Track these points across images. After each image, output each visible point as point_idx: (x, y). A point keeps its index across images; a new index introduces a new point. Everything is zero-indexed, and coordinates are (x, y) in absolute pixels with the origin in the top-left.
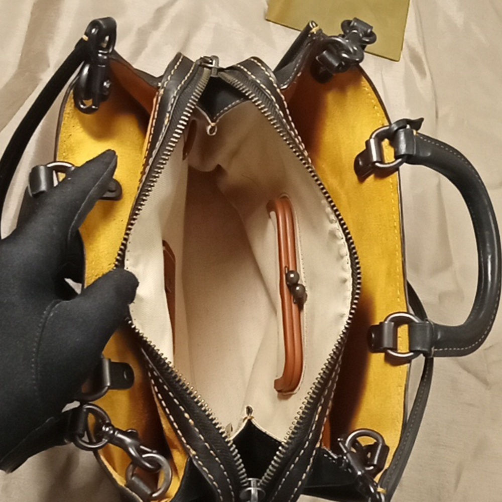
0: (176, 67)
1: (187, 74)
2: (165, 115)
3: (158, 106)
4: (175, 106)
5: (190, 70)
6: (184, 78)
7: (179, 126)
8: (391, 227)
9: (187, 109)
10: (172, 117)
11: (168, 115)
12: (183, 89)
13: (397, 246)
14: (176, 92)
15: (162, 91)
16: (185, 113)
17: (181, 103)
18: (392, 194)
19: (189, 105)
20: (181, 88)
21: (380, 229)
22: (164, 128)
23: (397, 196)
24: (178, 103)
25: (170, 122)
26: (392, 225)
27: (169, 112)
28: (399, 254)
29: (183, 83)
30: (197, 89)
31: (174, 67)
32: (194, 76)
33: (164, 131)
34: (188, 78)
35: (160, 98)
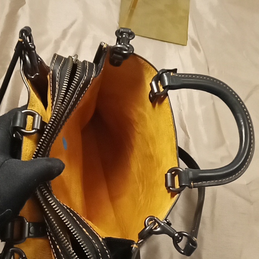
0: (55, 59)
1: (62, 61)
2: (56, 83)
3: (51, 80)
4: (60, 77)
5: (62, 60)
6: (61, 63)
7: (64, 87)
8: (170, 126)
9: (66, 77)
10: (59, 83)
11: (57, 83)
12: (62, 68)
13: (173, 134)
14: (58, 70)
15: (51, 72)
16: (65, 80)
17: (62, 75)
18: (168, 109)
19: (66, 75)
20: (60, 68)
21: (166, 127)
22: (57, 90)
23: (169, 110)
24: (61, 75)
25: (59, 86)
26: (170, 125)
27: (58, 81)
28: (174, 139)
29: (61, 65)
30: (69, 67)
31: (54, 59)
32: (65, 62)
33: (57, 91)
34: (63, 63)
35: (51, 76)
